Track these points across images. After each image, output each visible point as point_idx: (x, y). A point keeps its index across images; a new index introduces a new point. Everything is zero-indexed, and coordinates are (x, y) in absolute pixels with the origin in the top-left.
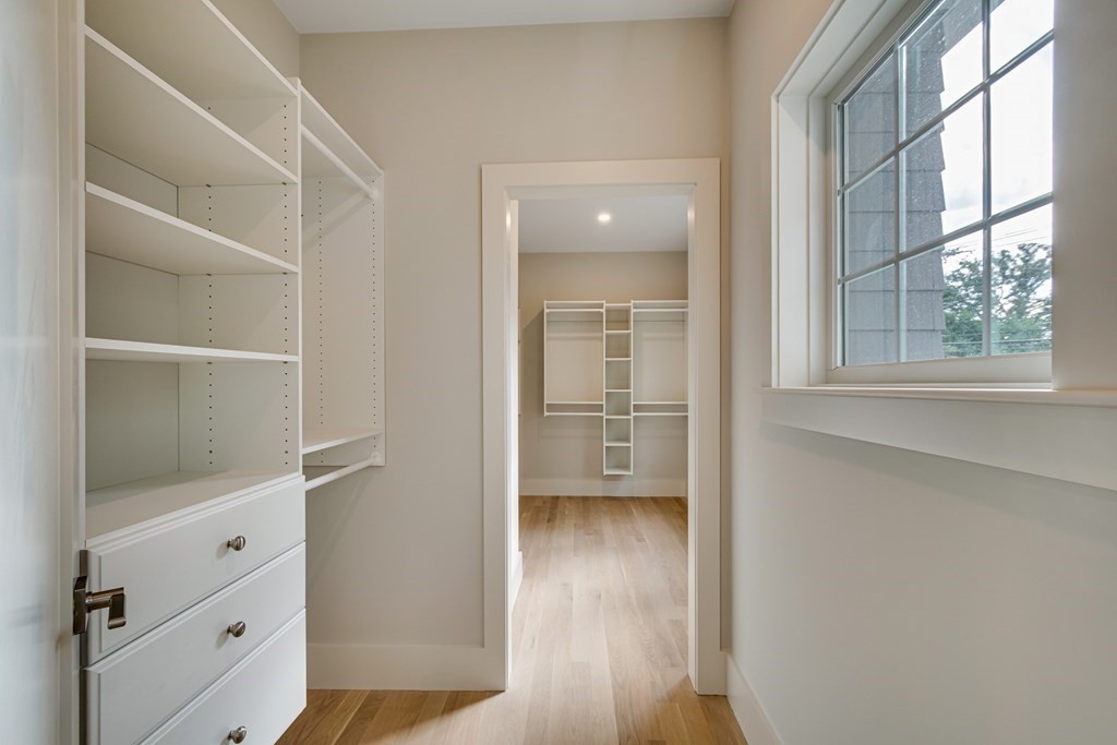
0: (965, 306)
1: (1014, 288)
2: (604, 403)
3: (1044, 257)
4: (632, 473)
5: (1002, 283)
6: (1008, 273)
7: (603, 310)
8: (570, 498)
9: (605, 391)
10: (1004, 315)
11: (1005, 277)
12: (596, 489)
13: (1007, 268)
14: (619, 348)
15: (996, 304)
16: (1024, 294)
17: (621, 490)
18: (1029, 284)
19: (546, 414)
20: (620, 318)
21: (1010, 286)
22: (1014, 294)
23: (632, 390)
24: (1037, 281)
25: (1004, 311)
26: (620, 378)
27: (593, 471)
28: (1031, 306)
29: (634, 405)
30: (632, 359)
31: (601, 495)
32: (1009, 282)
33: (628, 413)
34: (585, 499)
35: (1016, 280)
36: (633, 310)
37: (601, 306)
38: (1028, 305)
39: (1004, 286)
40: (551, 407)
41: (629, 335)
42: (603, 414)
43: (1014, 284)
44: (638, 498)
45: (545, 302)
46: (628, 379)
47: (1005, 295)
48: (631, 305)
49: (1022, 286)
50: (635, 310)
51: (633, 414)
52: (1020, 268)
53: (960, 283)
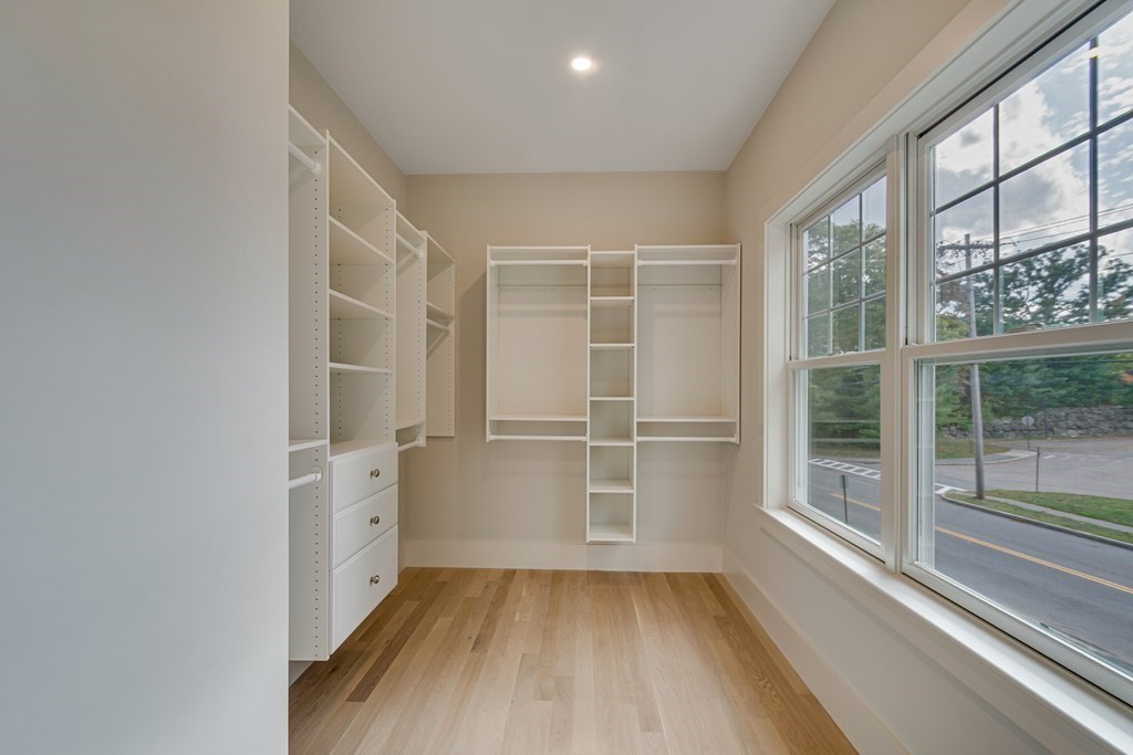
0: (988, 308)
1: (1040, 290)
2: (588, 420)
3: (1072, 257)
4: (634, 540)
5: (1028, 284)
6: (1034, 273)
7: (587, 263)
8: (533, 573)
9: (589, 399)
10: (1029, 317)
11: (1032, 278)
12: (577, 561)
13: (1033, 268)
14: (615, 327)
15: (1022, 306)
16: (1051, 296)
17: (617, 563)
18: (1056, 285)
19: (490, 437)
20: (617, 278)
21: (1035, 288)
22: (1040, 296)
23: (635, 399)
24: (1065, 282)
25: (1029, 313)
26: (615, 376)
27: (572, 531)
28: (1060, 308)
29: (638, 423)
30: (635, 345)
31: (585, 568)
32: (1035, 284)
33: (628, 437)
34: (557, 577)
35: (1043, 281)
36: (638, 263)
37: (583, 255)
38: (1056, 307)
39: (1030, 287)
40: (500, 426)
41: (630, 306)
42: (587, 438)
43: (1041, 285)
44: (646, 575)
45: (489, 247)
46: (629, 379)
47: (1032, 296)
48: (635, 252)
49: (1049, 288)
50: (641, 263)
51: (637, 439)
52: (1047, 268)
53: (983, 284)
